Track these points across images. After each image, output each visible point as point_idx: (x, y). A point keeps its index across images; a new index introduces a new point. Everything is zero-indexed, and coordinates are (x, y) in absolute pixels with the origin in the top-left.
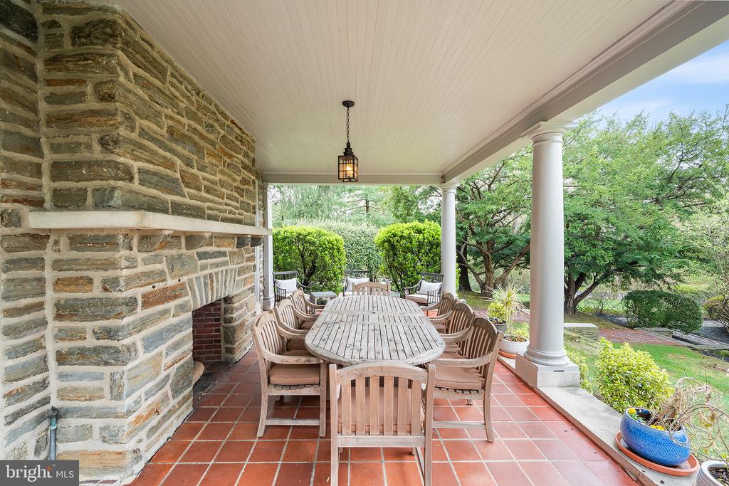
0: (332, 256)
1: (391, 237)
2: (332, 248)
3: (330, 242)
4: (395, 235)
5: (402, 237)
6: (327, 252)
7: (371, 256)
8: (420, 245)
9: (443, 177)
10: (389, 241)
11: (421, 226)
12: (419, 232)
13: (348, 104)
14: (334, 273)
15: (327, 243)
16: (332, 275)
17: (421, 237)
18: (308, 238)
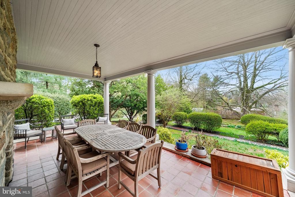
0: (49, 109)
1: (83, 100)
2: (49, 106)
3: (47, 102)
4: (85, 99)
5: (88, 100)
6: (46, 108)
7: (63, 108)
8: (96, 103)
9: (105, 78)
10: (82, 102)
11: (95, 96)
12: (95, 98)
13: (97, 46)
14: (50, 118)
15: (46, 103)
16: (49, 119)
17: (96, 100)
18: (33, 100)
